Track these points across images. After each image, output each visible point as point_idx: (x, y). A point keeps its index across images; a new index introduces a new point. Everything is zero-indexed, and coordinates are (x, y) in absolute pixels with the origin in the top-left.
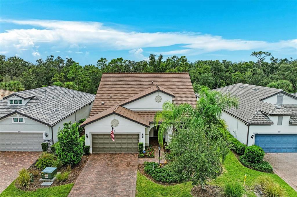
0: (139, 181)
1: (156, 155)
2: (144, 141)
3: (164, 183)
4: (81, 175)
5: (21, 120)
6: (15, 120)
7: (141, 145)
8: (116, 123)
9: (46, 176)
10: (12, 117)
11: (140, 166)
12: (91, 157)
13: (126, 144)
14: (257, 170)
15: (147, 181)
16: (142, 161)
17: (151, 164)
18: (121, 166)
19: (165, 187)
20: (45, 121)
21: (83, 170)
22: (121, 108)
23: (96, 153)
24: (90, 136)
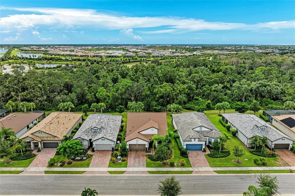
0: (146, 161)
1: (152, 151)
2: (147, 146)
3: (154, 161)
4: (128, 158)
5: (104, 140)
6: (102, 140)
7: (146, 148)
8: (137, 141)
9: (119, 159)
10: (101, 139)
11: (146, 156)
12: (129, 152)
13: (141, 147)
14: (183, 157)
15: (149, 160)
16: (147, 154)
17: (150, 155)
18: (140, 156)
19: (154, 162)
20: (112, 140)
21: (129, 157)
22: (138, 133)
23: (131, 150)
24: (128, 145)
